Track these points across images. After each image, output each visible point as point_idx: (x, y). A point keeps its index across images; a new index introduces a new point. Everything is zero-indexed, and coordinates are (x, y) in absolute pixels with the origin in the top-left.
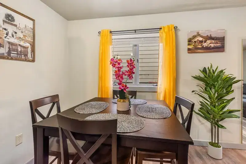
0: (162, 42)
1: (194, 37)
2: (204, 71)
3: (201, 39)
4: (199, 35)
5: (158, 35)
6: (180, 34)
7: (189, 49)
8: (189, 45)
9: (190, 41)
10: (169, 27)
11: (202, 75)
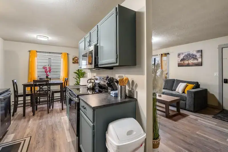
0: (62, 58)
1: (75, 58)
2: (78, 70)
3: (77, 59)
4: (76, 57)
5: (60, 55)
6: (69, 56)
7: (73, 62)
8: (73, 60)
9: (73, 59)
10: (65, 53)
11: (77, 72)
